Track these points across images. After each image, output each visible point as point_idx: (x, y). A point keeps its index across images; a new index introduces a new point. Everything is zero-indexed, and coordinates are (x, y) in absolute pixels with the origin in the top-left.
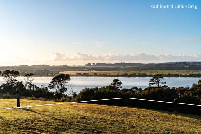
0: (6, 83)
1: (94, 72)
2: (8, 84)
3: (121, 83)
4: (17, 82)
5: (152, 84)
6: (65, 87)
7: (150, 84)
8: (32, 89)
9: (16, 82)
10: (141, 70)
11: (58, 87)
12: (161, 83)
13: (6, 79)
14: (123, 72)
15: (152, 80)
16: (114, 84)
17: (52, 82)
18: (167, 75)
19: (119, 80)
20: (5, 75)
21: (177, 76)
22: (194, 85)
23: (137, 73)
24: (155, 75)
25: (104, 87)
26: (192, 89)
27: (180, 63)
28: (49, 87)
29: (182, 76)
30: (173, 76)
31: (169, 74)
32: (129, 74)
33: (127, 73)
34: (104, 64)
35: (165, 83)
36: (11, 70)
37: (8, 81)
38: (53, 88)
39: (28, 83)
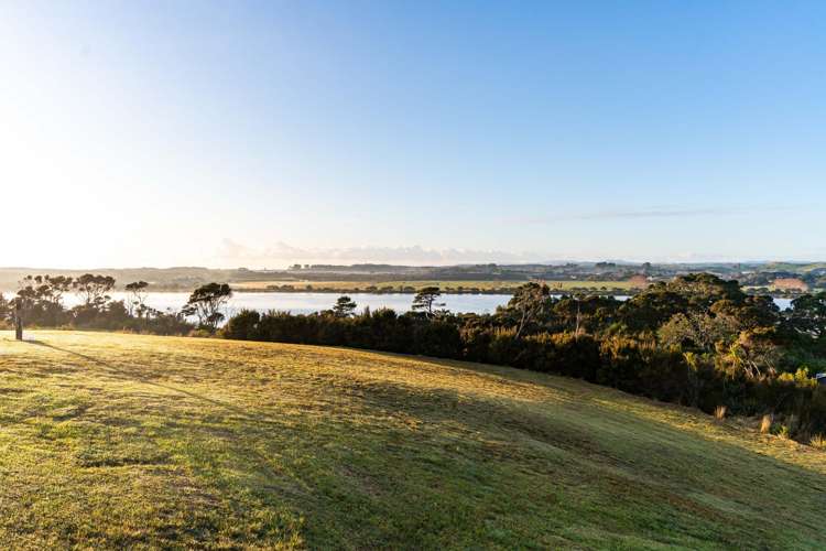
0: (83, 303)
1: (307, 283)
2: (89, 305)
3: (353, 306)
4: (111, 301)
5: (418, 306)
6: (219, 311)
7: (414, 307)
8: (144, 316)
9: (108, 302)
10: (405, 279)
11: (205, 312)
12: (437, 305)
13: (85, 295)
14: (369, 284)
15: (418, 299)
16: (340, 307)
17: (192, 301)
18: (456, 289)
19: (349, 300)
20: (79, 286)
21: (475, 291)
22: (500, 309)
23: (396, 285)
24: (424, 290)
25: (316, 313)
26: (495, 316)
27: (484, 266)
28: (183, 311)
29: (485, 292)
30: (467, 293)
31: (461, 288)
32: (379, 289)
33: (376, 285)
34: (330, 267)
35: (444, 305)
36: (95, 276)
37: (89, 300)
38: (192, 314)
39: (136, 303)
